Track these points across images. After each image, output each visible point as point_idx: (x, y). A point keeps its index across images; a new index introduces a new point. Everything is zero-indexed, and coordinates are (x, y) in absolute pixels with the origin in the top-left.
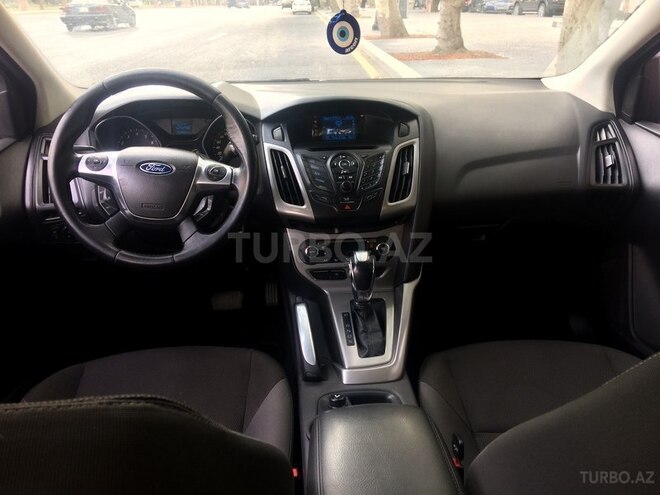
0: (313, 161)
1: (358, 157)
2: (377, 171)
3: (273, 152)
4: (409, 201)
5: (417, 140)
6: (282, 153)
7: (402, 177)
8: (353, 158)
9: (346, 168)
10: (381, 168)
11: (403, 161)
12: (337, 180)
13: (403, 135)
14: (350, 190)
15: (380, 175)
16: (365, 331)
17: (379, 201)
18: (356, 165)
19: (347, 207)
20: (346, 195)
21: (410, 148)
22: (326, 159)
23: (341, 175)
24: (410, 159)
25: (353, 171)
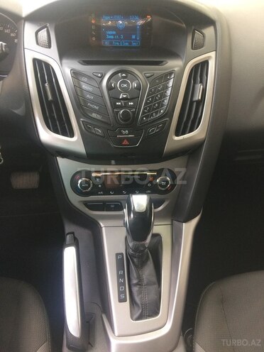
0: (85, 80)
1: (140, 75)
2: (163, 96)
3: (36, 62)
4: (198, 133)
5: (213, 54)
6: (48, 65)
7: (192, 102)
8: (135, 77)
9: (125, 90)
10: (169, 92)
11: (195, 83)
12: (114, 106)
13: (197, 46)
14: (129, 121)
15: (166, 102)
16: (139, 284)
17: (163, 135)
18: (138, 88)
19: (125, 142)
20: (125, 127)
21: (205, 64)
22: (102, 77)
23: (119, 100)
24: (203, 81)
25: (135, 95)
